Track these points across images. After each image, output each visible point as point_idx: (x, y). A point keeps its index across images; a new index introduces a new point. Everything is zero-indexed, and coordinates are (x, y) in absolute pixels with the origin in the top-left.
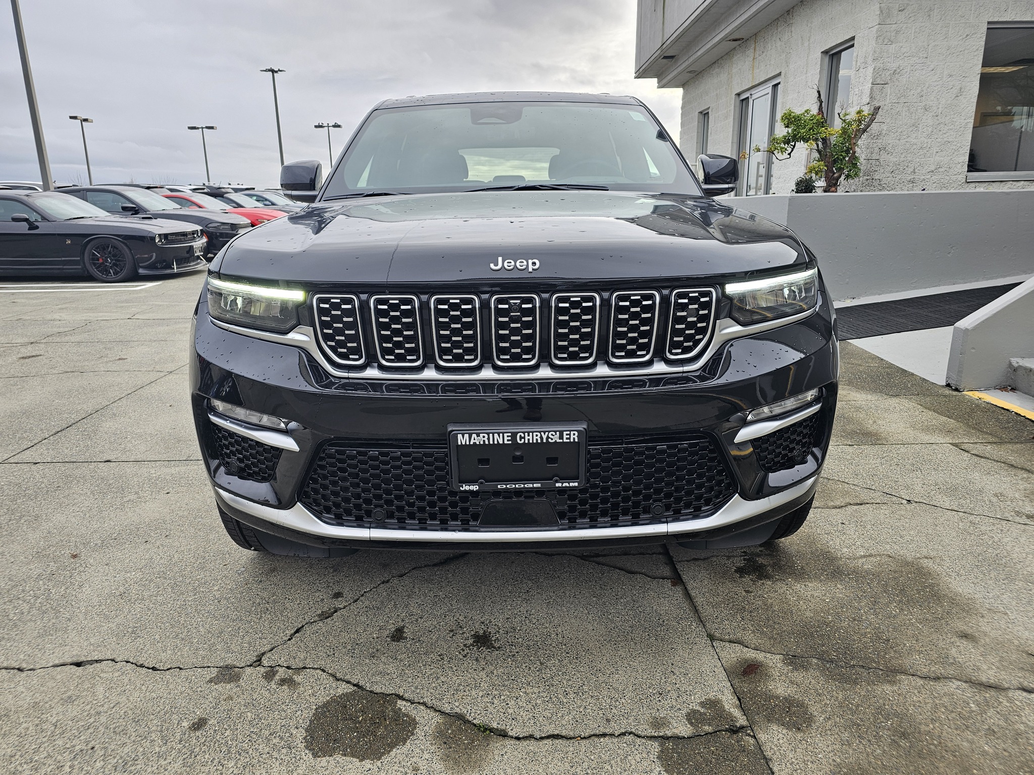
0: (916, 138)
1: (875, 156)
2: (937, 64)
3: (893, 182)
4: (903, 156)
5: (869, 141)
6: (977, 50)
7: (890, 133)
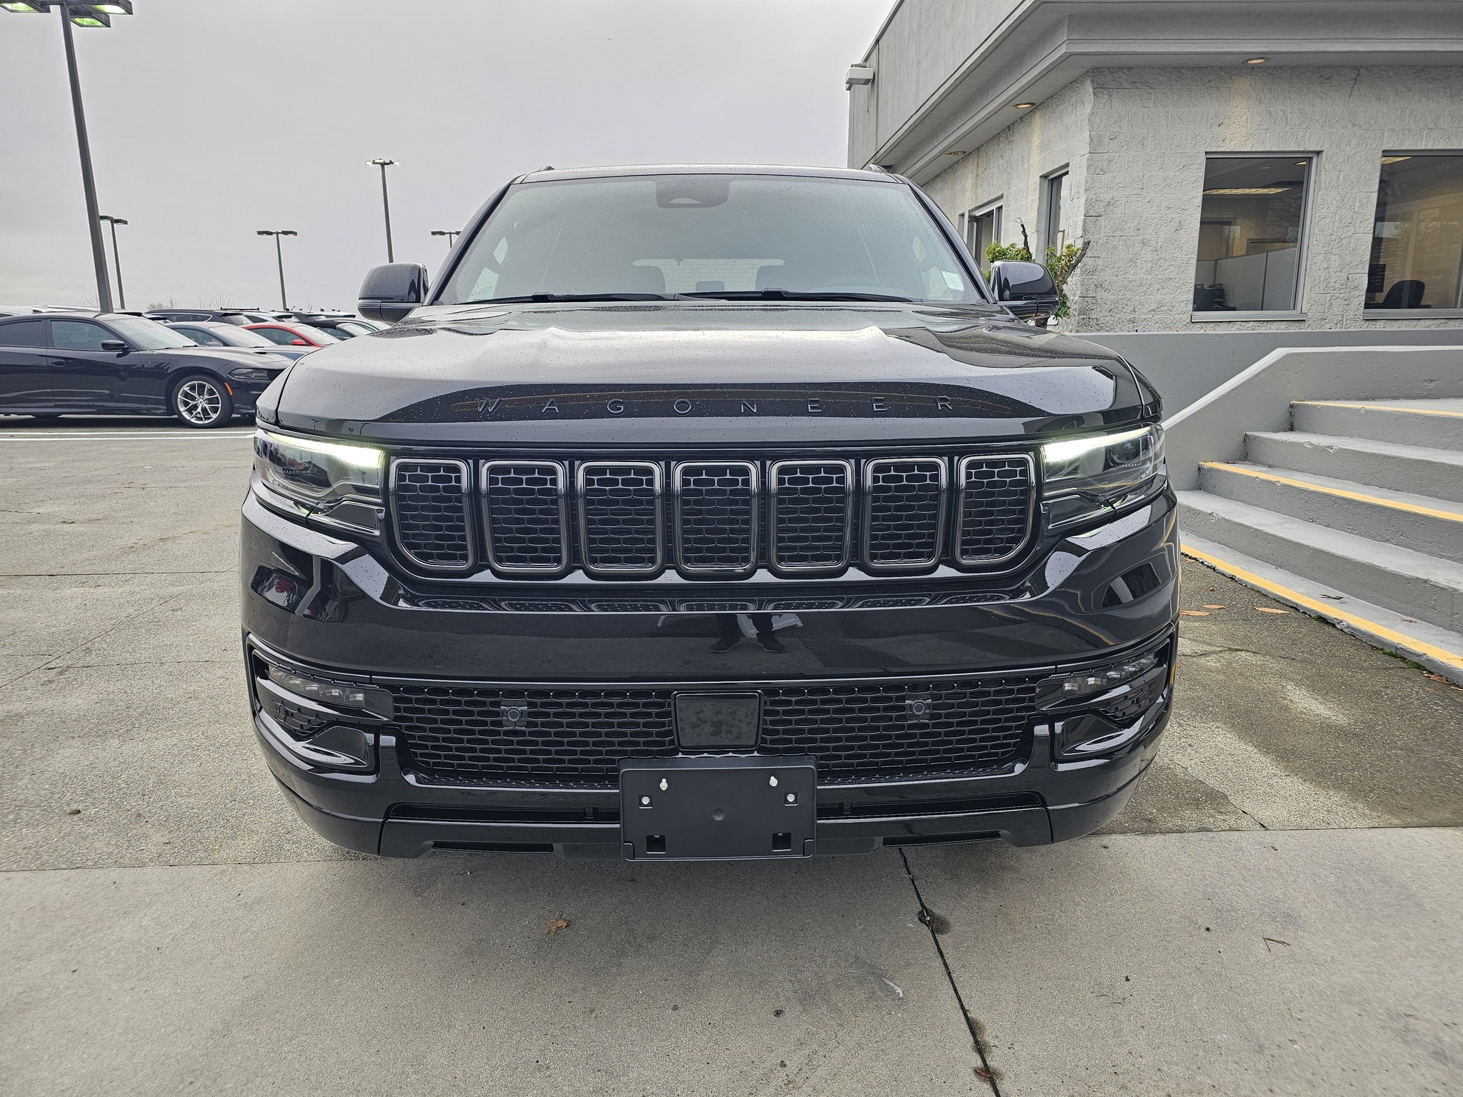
0: (1135, 274)
1: (1091, 294)
2: (1153, 195)
3: (1111, 322)
4: (1121, 294)
5: (1084, 277)
6: (1196, 181)
7: (1107, 269)
